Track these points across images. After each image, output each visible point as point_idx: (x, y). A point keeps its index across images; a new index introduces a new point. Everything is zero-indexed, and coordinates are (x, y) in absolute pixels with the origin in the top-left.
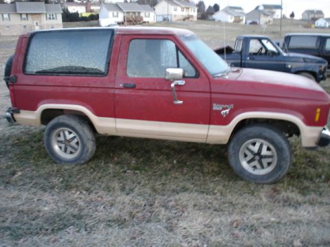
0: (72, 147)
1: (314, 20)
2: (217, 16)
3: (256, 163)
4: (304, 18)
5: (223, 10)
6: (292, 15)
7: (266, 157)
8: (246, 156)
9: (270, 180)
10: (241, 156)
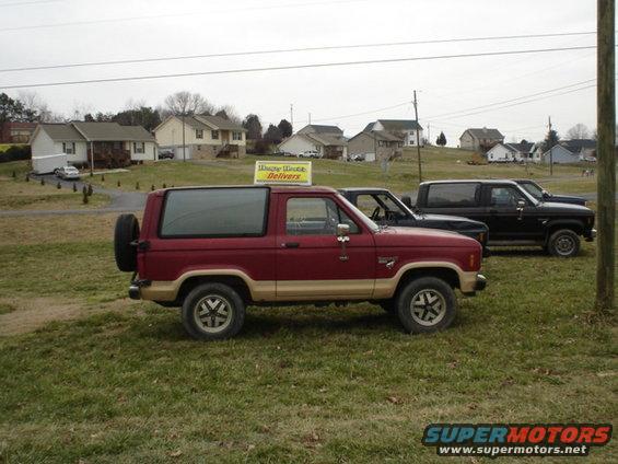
0: (221, 315)
1: (486, 148)
2: (287, 146)
3: (430, 314)
4: (466, 145)
5: (298, 134)
6: (442, 140)
7: (434, 303)
8: (417, 314)
9: (448, 324)
10: (415, 317)
